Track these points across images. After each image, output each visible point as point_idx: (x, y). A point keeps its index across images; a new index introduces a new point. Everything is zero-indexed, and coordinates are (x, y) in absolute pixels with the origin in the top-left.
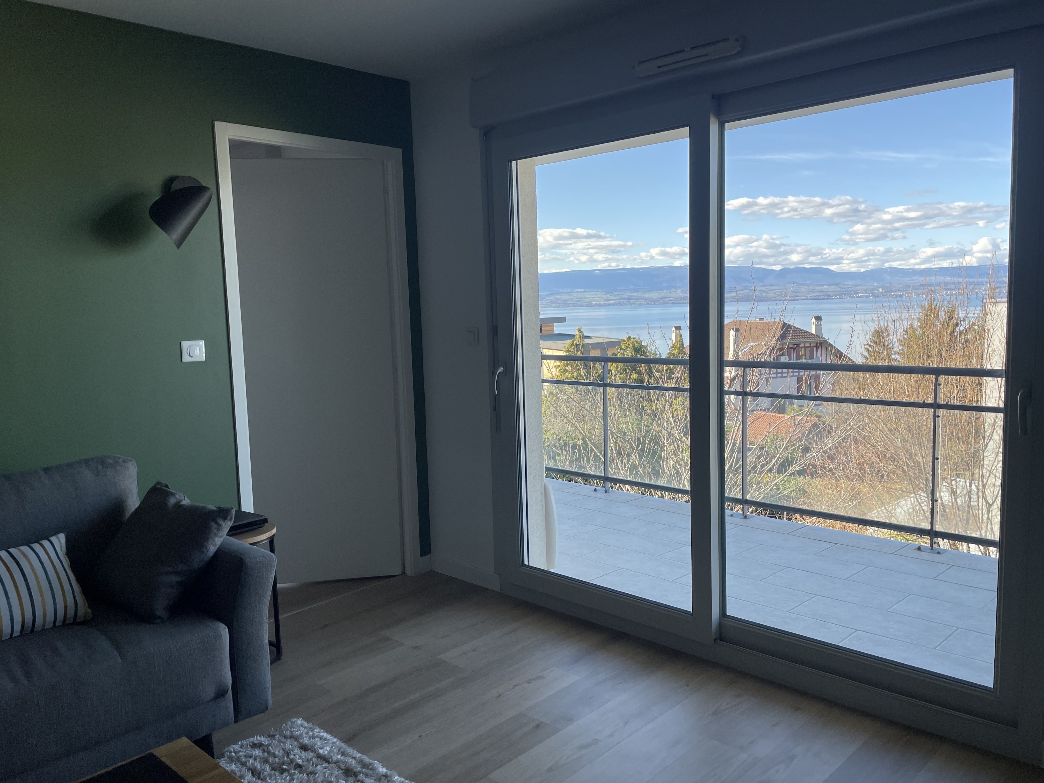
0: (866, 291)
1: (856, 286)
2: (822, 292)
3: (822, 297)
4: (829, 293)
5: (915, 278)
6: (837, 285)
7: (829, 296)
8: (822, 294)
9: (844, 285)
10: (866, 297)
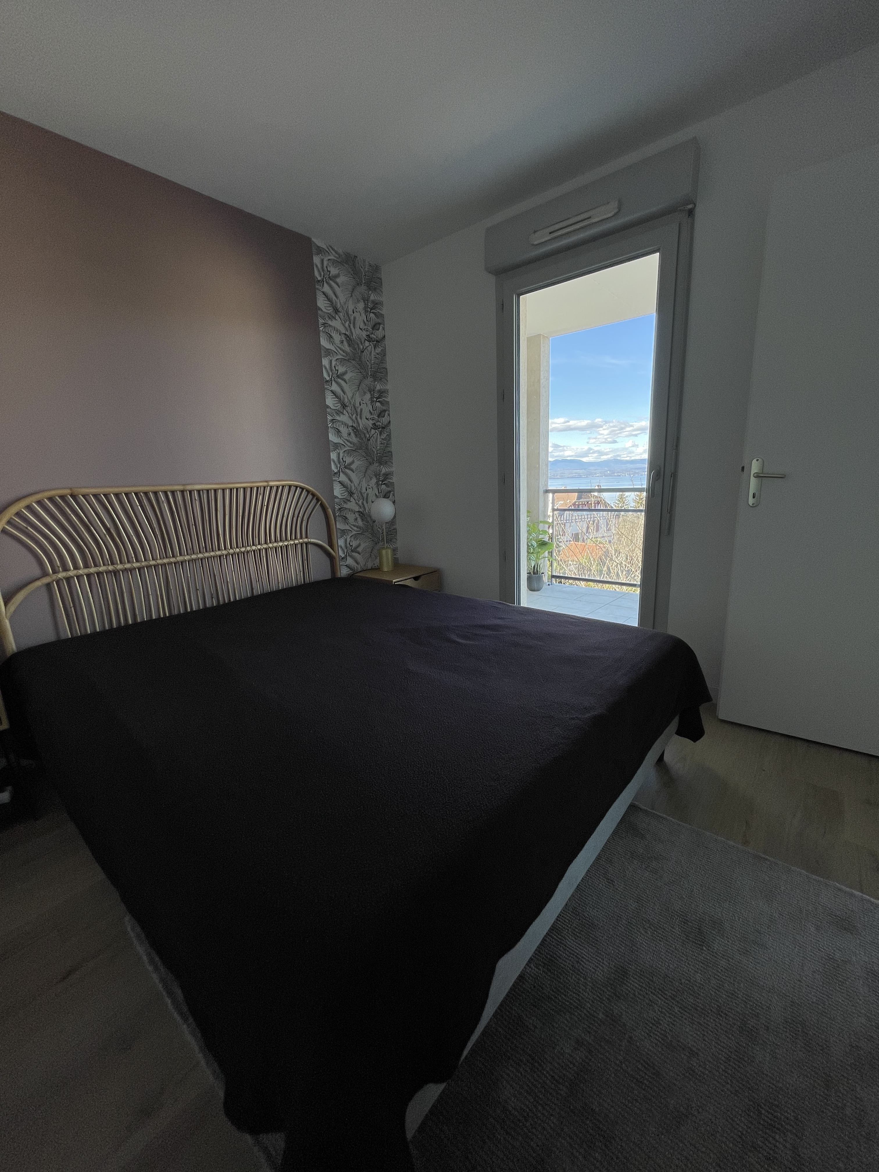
0: (601, 473)
1: (595, 470)
2: (577, 473)
3: (577, 476)
4: (580, 474)
5: (627, 465)
6: (585, 469)
7: (581, 476)
8: (577, 474)
9: (589, 469)
10: (601, 476)
